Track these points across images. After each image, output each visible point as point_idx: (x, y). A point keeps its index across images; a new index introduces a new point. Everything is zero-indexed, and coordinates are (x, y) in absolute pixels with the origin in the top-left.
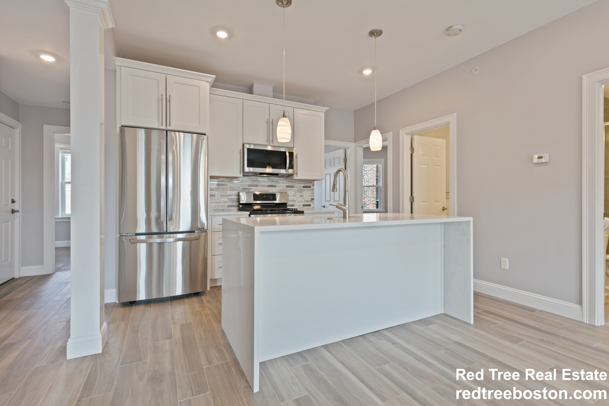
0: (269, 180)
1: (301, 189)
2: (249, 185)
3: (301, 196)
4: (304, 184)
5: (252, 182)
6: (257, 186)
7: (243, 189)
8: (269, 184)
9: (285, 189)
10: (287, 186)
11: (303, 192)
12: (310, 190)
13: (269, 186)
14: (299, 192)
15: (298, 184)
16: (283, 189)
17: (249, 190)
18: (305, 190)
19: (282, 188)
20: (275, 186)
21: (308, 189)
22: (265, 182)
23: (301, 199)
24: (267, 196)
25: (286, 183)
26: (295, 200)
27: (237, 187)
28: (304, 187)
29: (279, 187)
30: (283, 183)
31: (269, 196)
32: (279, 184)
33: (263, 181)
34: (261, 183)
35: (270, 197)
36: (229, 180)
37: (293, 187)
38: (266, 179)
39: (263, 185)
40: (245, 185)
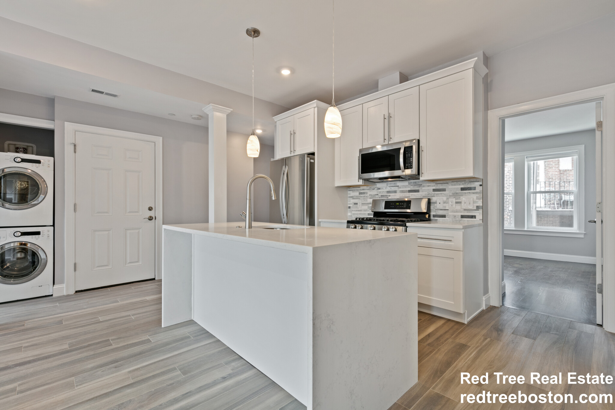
0: (410, 184)
1: (457, 192)
2: (388, 192)
3: (457, 203)
4: (463, 184)
5: (390, 188)
6: (396, 193)
7: (381, 196)
8: (409, 189)
9: (431, 194)
10: (434, 190)
11: (461, 197)
12: (474, 193)
13: (410, 191)
14: (454, 198)
15: (452, 185)
16: (428, 194)
17: (388, 198)
18: (465, 193)
19: (427, 193)
20: (417, 191)
21: (470, 193)
22: (405, 186)
23: (458, 207)
24: (401, 204)
25: (432, 186)
26: (447, 208)
27: (376, 195)
28: (462, 189)
29: (423, 192)
30: (428, 186)
31: (403, 204)
32: (423, 188)
33: (403, 186)
34: (400, 188)
35: (403, 205)
36: (369, 188)
37: (444, 190)
38: (406, 183)
39: (402, 191)
40: (383, 192)
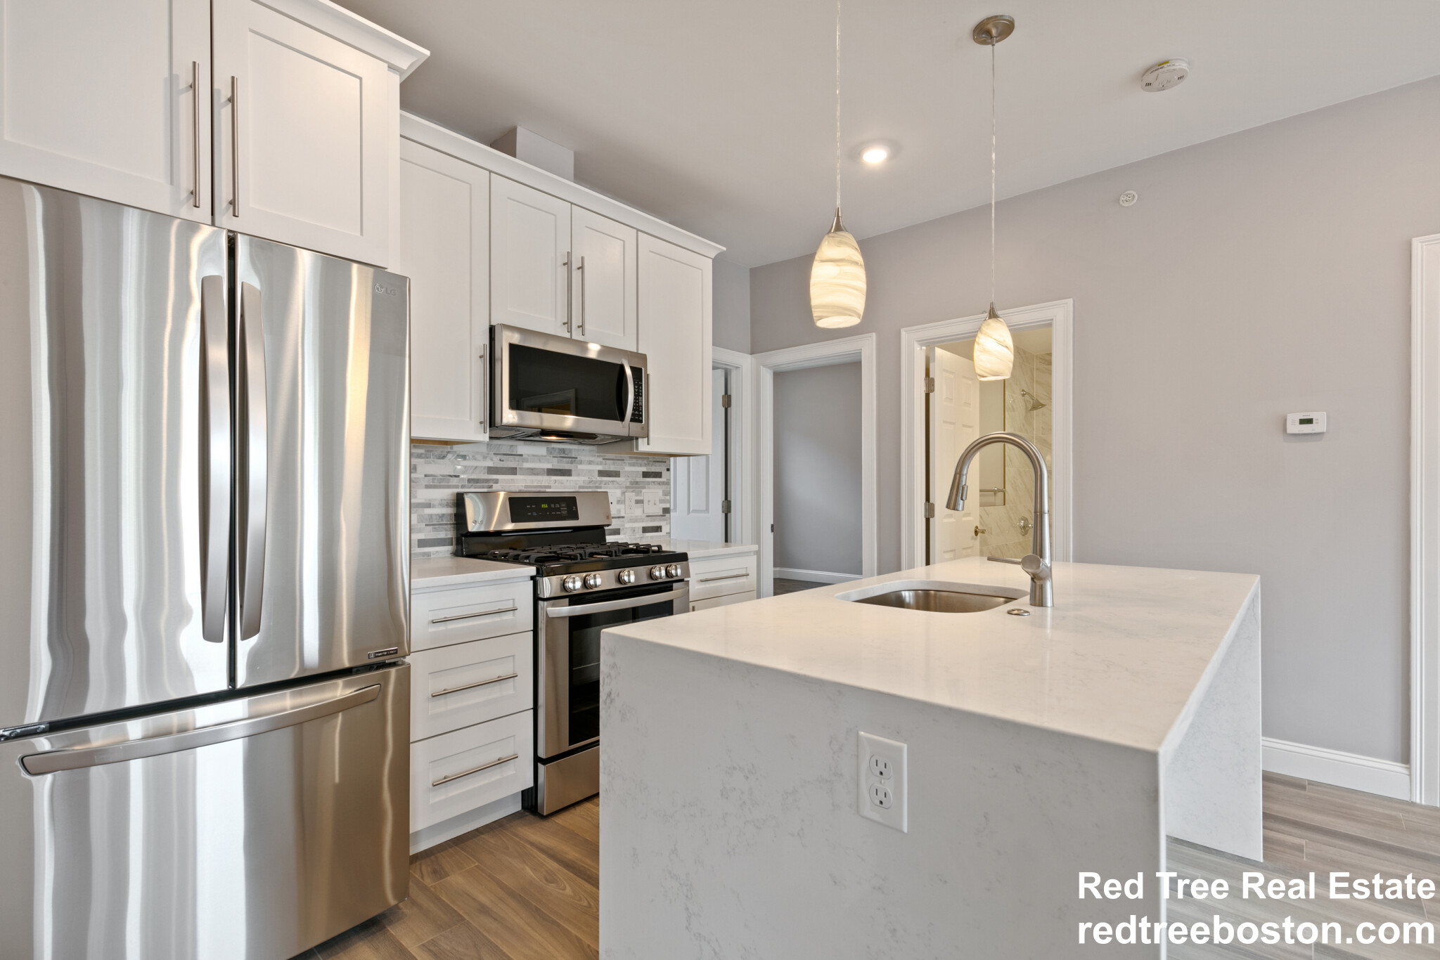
0: (551, 453)
1: (638, 480)
2: (491, 470)
3: (638, 502)
4: (645, 465)
5: (499, 457)
6: (515, 474)
7: (469, 481)
8: (550, 466)
9: (596, 482)
10: (601, 473)
11: (644, 491)
12: (659, 483)
13: (552, 472)
14: (632, 492)
15: (631, 465)
16: (590, 482)
17: (491, 487)
18: (648, 482)
19: (586, 478)
20: (567, 473)
21: (654, 482)
22: (539, 458)
23: (638, 511)
24: (553, 506)
25: (597, 464)
26: (622, 515)
27: (451, 476)
28: (645, 475)
29: (579, 475)
30: (590, 463)
31: (558, 506)
32: (580, 467)
33: (534, 456)
34: (527, 461)
35: (559, 510)
36: (421, 451)
37: (617, 474)
38: (540, 450)
39: (532, 469)
40: (476, 467)
